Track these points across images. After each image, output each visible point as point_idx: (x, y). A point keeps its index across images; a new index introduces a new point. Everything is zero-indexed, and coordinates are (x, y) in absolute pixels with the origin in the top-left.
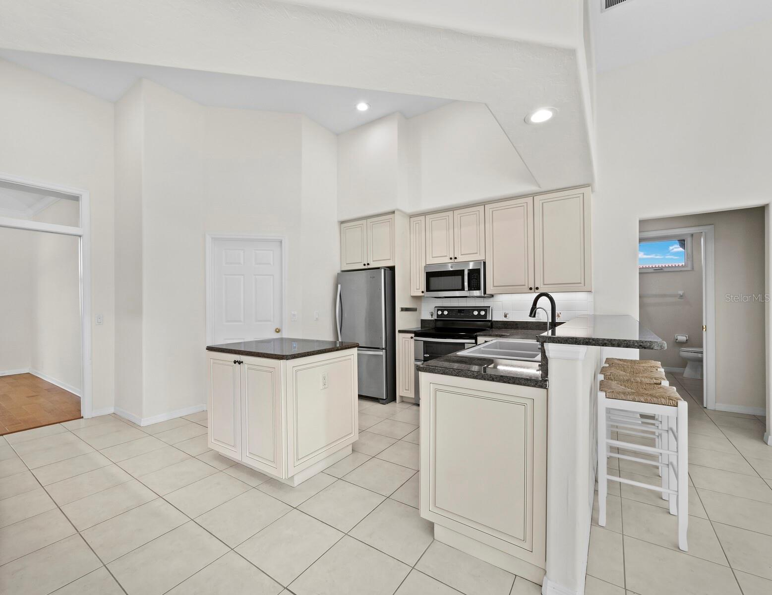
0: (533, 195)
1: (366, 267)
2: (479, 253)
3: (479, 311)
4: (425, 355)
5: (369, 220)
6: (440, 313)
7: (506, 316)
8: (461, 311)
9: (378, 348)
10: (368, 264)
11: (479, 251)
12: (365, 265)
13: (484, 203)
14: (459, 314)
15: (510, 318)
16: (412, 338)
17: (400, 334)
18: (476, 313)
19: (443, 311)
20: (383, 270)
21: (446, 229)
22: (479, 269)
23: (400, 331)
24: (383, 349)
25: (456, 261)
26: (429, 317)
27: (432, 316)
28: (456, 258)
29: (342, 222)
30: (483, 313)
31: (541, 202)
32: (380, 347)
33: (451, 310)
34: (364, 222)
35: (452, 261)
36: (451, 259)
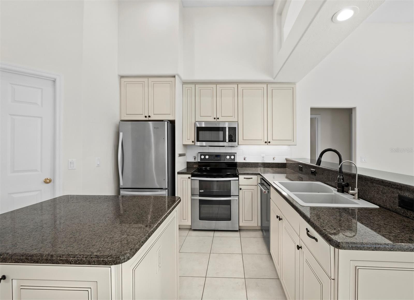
0: (267, 83)
1: (147, 119)
2: (233, 116)
3: (230, 156)
4: (201, 191)
5: (151, 79)
6: (203, 157)
7: (245, 159)
8: (218, 156)
9: (162, 189)
10: (149, 117)
11: (234, 115)
12: (146, 117)
13: (237, 83)
14: (216, 158)
15: (247, 161)
16: (189, 178)
17: (179, 175)
18: (228, 157)
19: (205, 156)
20: (166, 123)
21: (211, 97)
22: (236, 127)
23: (179, 173)
24: (166, 189)
25: (218, 120)
26: (192, 160)
27: (195, 159)
28: (218, 118)
29: (122, 77)
30: (233, 157)
31: (271, 88)
32: (163, 187)
33: (210, 155)
34: (146, 80)
35: (215, 120)
36: (215, 118)
